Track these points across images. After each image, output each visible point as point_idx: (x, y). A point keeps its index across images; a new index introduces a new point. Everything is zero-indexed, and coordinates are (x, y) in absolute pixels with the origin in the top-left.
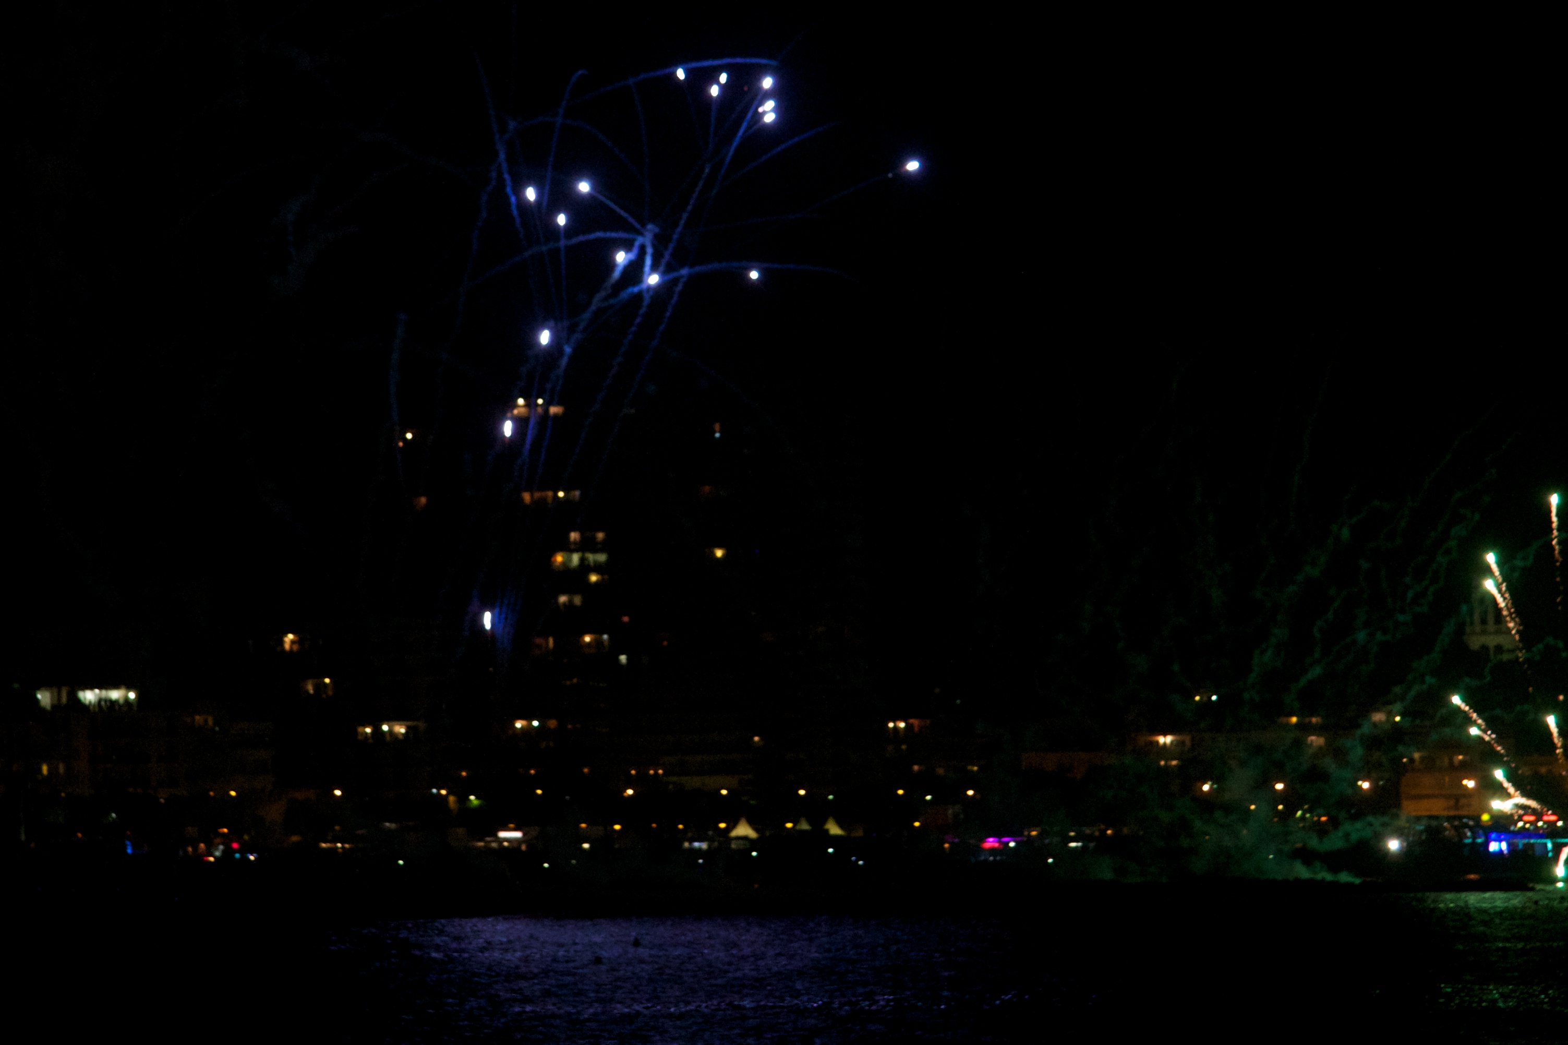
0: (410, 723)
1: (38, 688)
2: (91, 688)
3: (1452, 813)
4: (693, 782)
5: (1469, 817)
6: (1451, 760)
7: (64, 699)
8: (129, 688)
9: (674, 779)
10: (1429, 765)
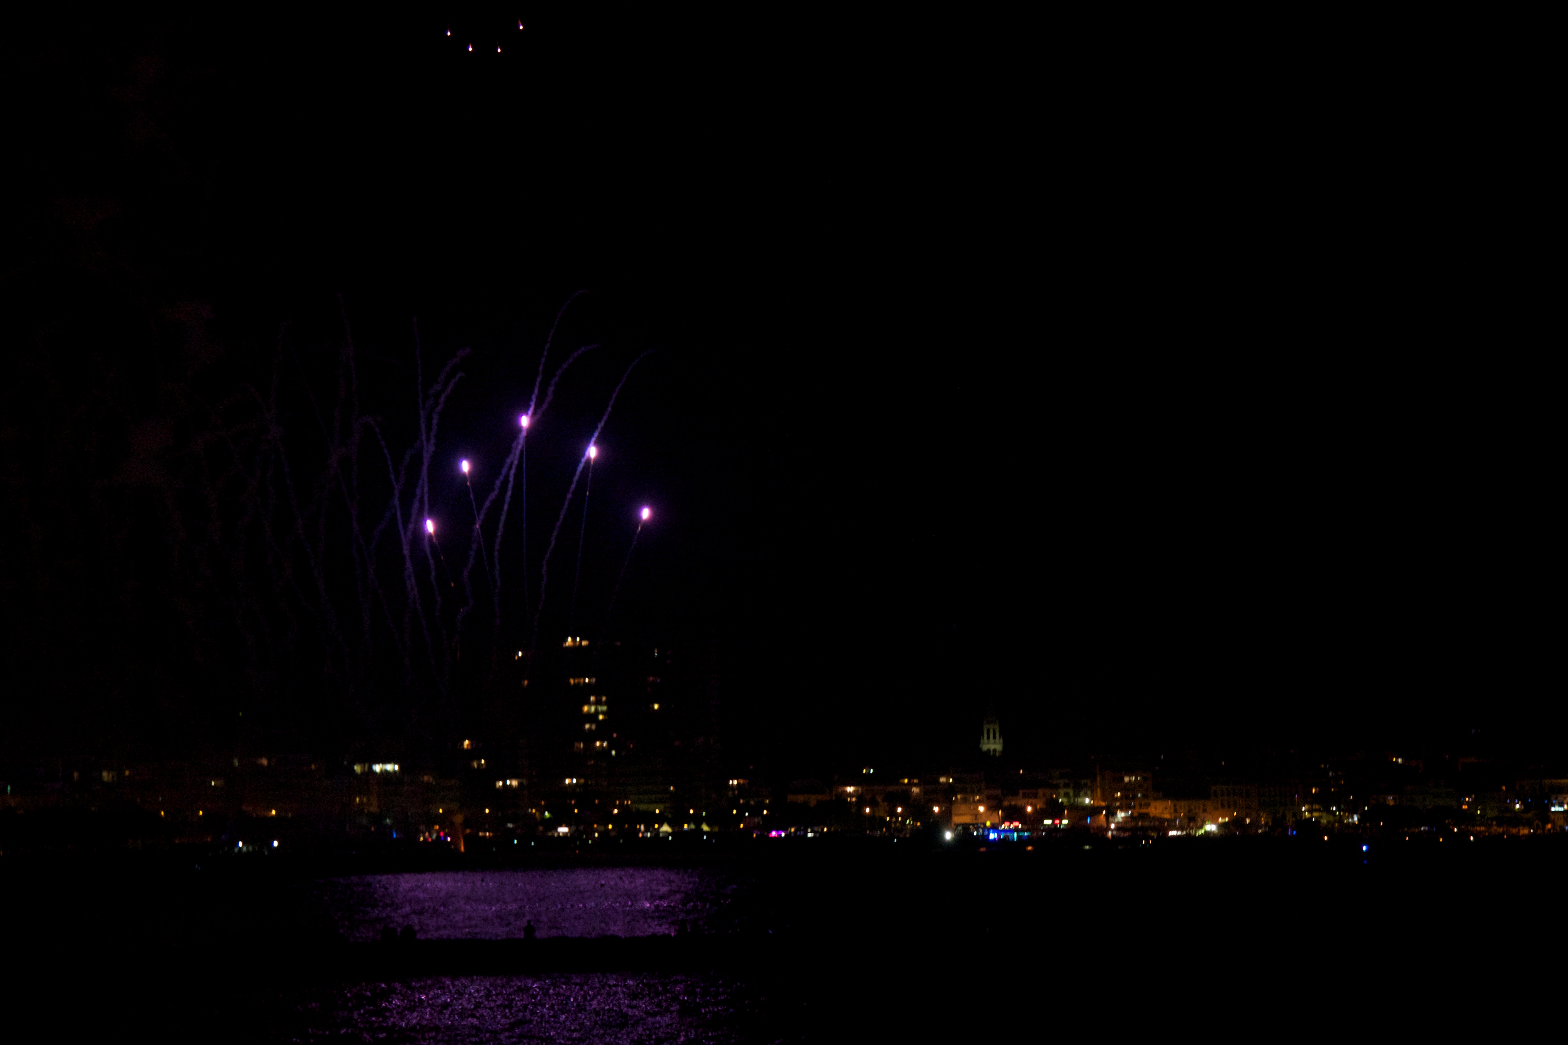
0: (521, 780)
1: (355, 763)
2: (379, 763)
3: (974, 822)
4: (643, 807)
5: (981, 824)
6: (974, 799)
7: (366, 768)
8: (395, 763)
9: (636, 806)
10: (965, 800)
